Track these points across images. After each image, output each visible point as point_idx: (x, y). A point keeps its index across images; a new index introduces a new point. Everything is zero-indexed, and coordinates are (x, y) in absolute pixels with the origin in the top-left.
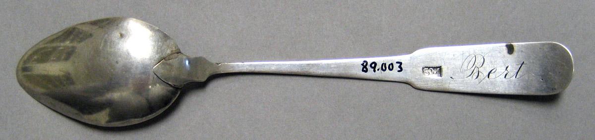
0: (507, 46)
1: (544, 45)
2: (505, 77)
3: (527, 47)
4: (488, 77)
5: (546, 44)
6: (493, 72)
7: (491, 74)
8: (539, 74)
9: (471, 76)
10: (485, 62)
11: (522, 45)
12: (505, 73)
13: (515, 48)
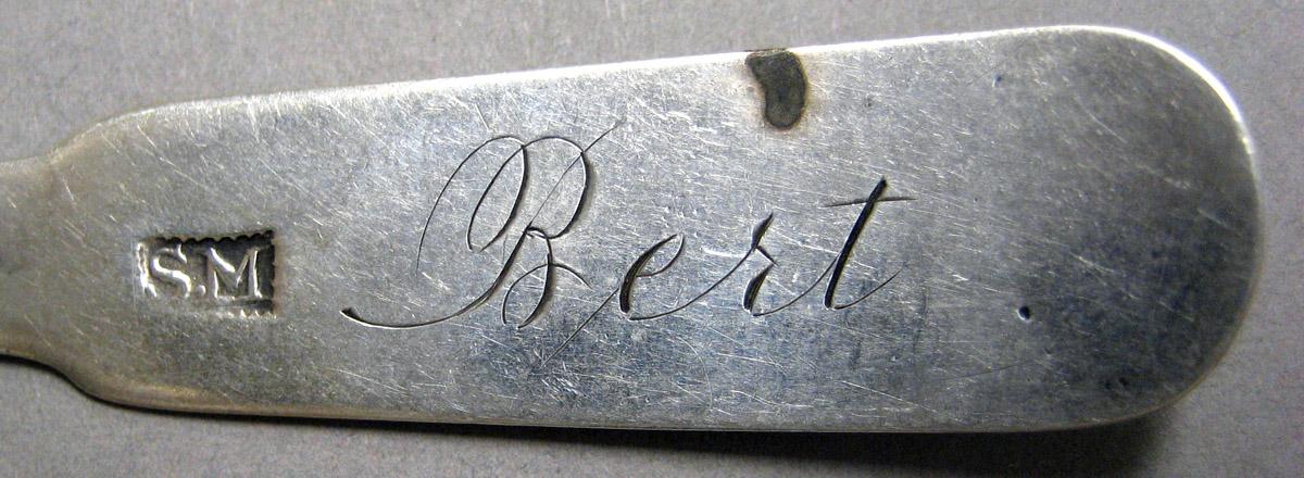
0: (755, 66)
1: (1025, 47)
2: (749, 302)
3: (900, 71)
4: (625, 306)
5: (1043, 43)
6: (653, 263)
7: (641, 286)
8: (1003, 268)
9: (498, 298)
10: (599, 198)
11: (868, 61)
12: (748, 273)
13: (820, 88)
